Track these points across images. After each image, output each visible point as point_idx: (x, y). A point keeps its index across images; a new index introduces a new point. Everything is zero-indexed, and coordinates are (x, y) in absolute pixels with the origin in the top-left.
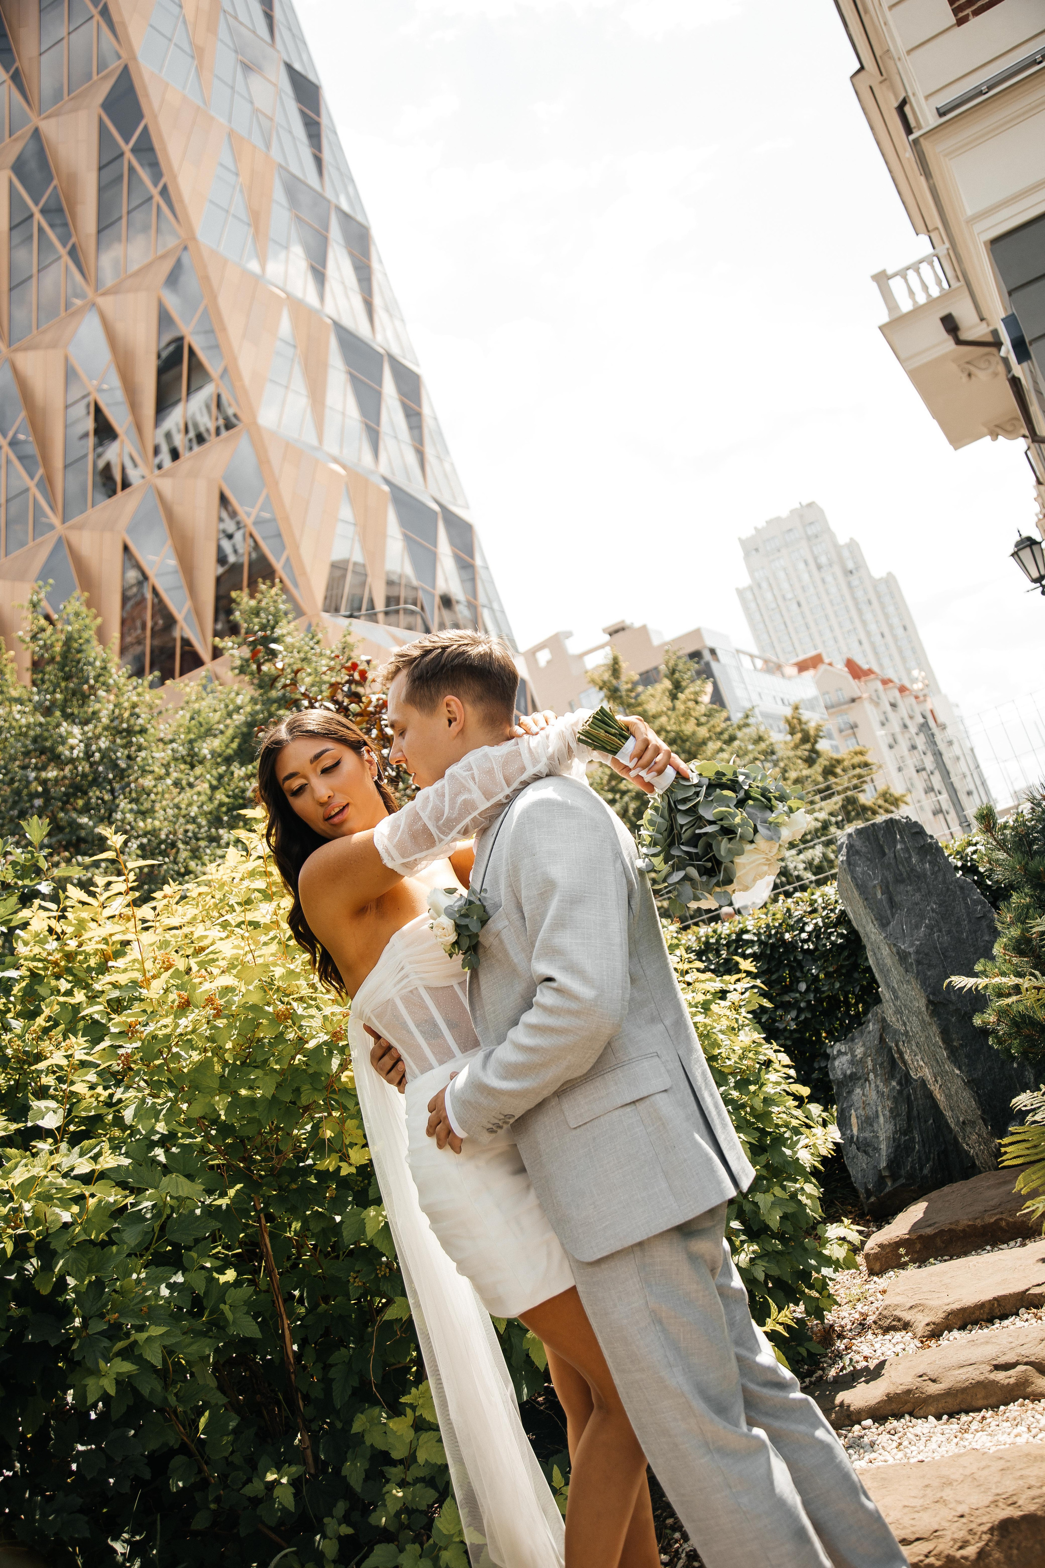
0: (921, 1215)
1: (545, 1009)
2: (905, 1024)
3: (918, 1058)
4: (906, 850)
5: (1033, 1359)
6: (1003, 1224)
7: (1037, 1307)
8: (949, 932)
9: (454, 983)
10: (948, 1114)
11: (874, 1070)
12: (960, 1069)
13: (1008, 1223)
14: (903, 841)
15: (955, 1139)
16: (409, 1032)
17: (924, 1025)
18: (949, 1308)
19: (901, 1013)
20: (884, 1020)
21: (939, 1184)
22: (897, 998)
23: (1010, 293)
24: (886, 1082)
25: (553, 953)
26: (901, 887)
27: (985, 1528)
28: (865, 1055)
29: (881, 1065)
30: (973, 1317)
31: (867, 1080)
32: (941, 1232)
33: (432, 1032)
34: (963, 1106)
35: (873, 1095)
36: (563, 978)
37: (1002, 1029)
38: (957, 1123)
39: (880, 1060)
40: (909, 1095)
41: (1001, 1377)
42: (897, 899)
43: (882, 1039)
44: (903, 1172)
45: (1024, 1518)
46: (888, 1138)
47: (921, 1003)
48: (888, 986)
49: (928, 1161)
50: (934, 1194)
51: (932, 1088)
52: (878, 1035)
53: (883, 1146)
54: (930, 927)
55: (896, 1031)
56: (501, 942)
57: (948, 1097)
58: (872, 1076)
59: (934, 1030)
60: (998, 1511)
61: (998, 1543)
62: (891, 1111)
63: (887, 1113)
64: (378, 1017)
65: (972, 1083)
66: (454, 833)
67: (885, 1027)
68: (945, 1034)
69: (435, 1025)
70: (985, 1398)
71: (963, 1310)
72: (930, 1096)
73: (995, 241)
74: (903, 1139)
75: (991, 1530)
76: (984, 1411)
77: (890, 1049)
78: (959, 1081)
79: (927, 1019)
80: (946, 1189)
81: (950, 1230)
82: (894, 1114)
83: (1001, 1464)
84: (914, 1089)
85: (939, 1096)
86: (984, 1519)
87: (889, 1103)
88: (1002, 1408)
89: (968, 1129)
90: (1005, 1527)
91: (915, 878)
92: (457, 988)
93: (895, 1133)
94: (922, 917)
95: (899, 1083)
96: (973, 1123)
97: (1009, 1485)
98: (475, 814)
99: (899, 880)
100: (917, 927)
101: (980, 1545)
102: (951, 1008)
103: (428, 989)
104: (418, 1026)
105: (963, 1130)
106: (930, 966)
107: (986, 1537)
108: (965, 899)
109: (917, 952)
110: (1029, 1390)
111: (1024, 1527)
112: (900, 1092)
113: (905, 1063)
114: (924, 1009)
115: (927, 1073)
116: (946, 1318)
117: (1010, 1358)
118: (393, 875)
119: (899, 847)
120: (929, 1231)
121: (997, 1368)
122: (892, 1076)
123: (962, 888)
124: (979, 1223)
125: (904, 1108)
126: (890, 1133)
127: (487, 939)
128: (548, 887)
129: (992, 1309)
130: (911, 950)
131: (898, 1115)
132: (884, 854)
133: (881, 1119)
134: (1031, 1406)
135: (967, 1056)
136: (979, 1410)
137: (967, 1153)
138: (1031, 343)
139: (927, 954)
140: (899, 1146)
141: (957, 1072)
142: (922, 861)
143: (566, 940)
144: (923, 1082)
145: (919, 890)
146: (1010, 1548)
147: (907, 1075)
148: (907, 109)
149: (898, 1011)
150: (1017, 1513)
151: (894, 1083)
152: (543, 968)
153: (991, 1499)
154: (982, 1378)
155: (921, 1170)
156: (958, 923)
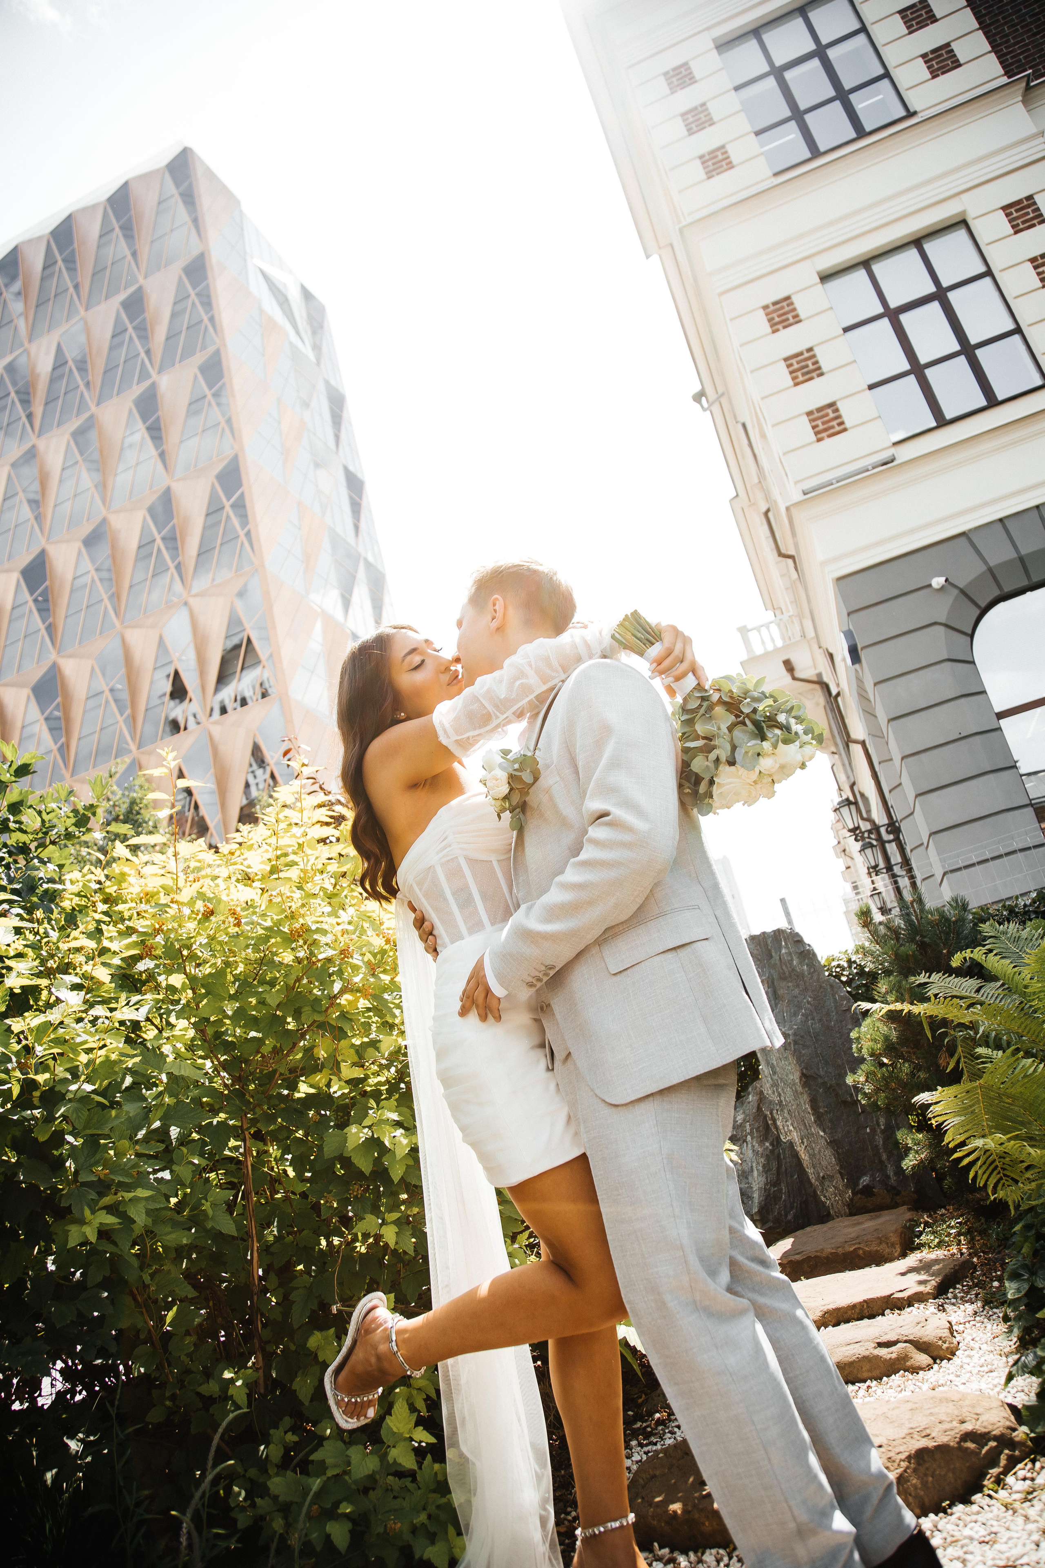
0: (789, 1247)
1: (595, 842)
2: (779, 1095)
3: (789, 1123)
4: (790, 954)
5: (911, 1337)
6: (861, 1252)
7: (900, 1309)
8: (820, 1020)
9: (493, 858)
10: (810, 1171)
11: (751, 1133)
12: (824, 1131)
13: (864, 1252)
14: (787, 947)
15: (815, 1192)
16: (445, 899)
17: (796, 1094)
18: (825, 1309)
19: (777, 1086)
20: (761, 1092)
21: (803, 1227)
22: (775, 1073)
23: (849, 614)
24: (761, 1143)
25: (609, 790)
26: (783, 984)
27: (903, 1456)
28: (745, 1121)
29: (758, 1129)
30: (846, 1316)
31: (745, 1141)
32: (809, 1258)
33: (466, 902)
34: (824, 1163)
35: (750, 1153)
36: (617, 812)
37: (868, 1088)
38: (817, 1179)
39: (757, 1125)
40: (779, 1154)
41: (883, 1352)
42: (781, 992)
43: (759, 1108)
44: (771, 1217)
45: (939, 1448)
46: (760, 1189)
47: (795, 1076)
48: (768, 1063)
49: (792, 1208)
50: (798, 1233)
51: (798, 1149)
52: (756, 1105)
53: (756, 1195)
54: (805, 1016)
55: (771, 1102)
56: (551, 798)
57: (812, 1156)
58: (749, 1138)
59: (806, 1097)
60: (913, 1442)
61: (915, 1470)
62: (764, 1166)
63: (760, 1168)
64: (420, 884)
65: (833, 1143)
66: (509, 713)
67: (762, 1098)
68: (813, 1102)
69: (470, 894)
70: (870, 1371)
71: (837, 1310)
72: (796, 1155)
73: (839, 579)
74: (773, 1189)
75: (909, 1458)
76: (868, 1383)
77: (766, 1116)
78: (823, 1141)
79: (800, 1089)
80: (808, 1229)
81: (816, 1257)
82: (766, 1169)
83: (909, 1406)
84: (784, 1150)
85: (804, 1156)
86: (902, 1449)
87: (762, 1160)
88: (885, 1379)
89: (827, 1183)
90: (921, 1457)
91: (794, 976)
92: (496, 865)
93: (766, 1184)
94: (799, 1007)
95: (772, 1144)
96: (831, 1178)
97: (921, 1421)
98: (532, 697)
99: (783, 978)
100: (795, 1014)
101: (900, 1471)
102: (820, 1081)
103: (468, 860)
104: (453, 894)
105: (822, 1184)
106: (805, 1046)
107: (904, 1464)
108: (833, 995)
109: (795, 1034)
110: (908, 1364)
111: (938, 1456)
112: (772, 1151)
113: (777, 1128)
114: (797, 1081)
115: (795, 1136)
116: (823, 1316)
117: (892, 1337)
118: (446, 753)
119: (783, 951)
120: (798, 1257)
121: (880, 1345)
122: (766, 1139)
123: (832, 986)
124: (840, 1251)
125: (774, 1165)
126: (762, 1185)
127: (535, 797)
128: (605, 731)
129: (862, 1310)
130: (790, 1032)
131: (770, 1170)
132: (771, 957)
133: (755, 1173)
134: (910, 1376)
135: (831, 1121)
136: (865, 1381)
137: (824, 1203)
138: (862, 649)
139: (802, 1037)
140: (769, 1195)
141: (822, 1133)
142: (801, 963)
143: (620, 778)
144: (791, 1144)
145: (798, 986)
146: (926, 1475)
147: (778, 1138)
148: (770, 515)
149: (775, 1085)
150: (931, 1444)
151: (767, 1144)
152: (596, 805)
153: (906, 1431)
154: (867, 1353)
155: (786, 1216)
156: (828, 1014)
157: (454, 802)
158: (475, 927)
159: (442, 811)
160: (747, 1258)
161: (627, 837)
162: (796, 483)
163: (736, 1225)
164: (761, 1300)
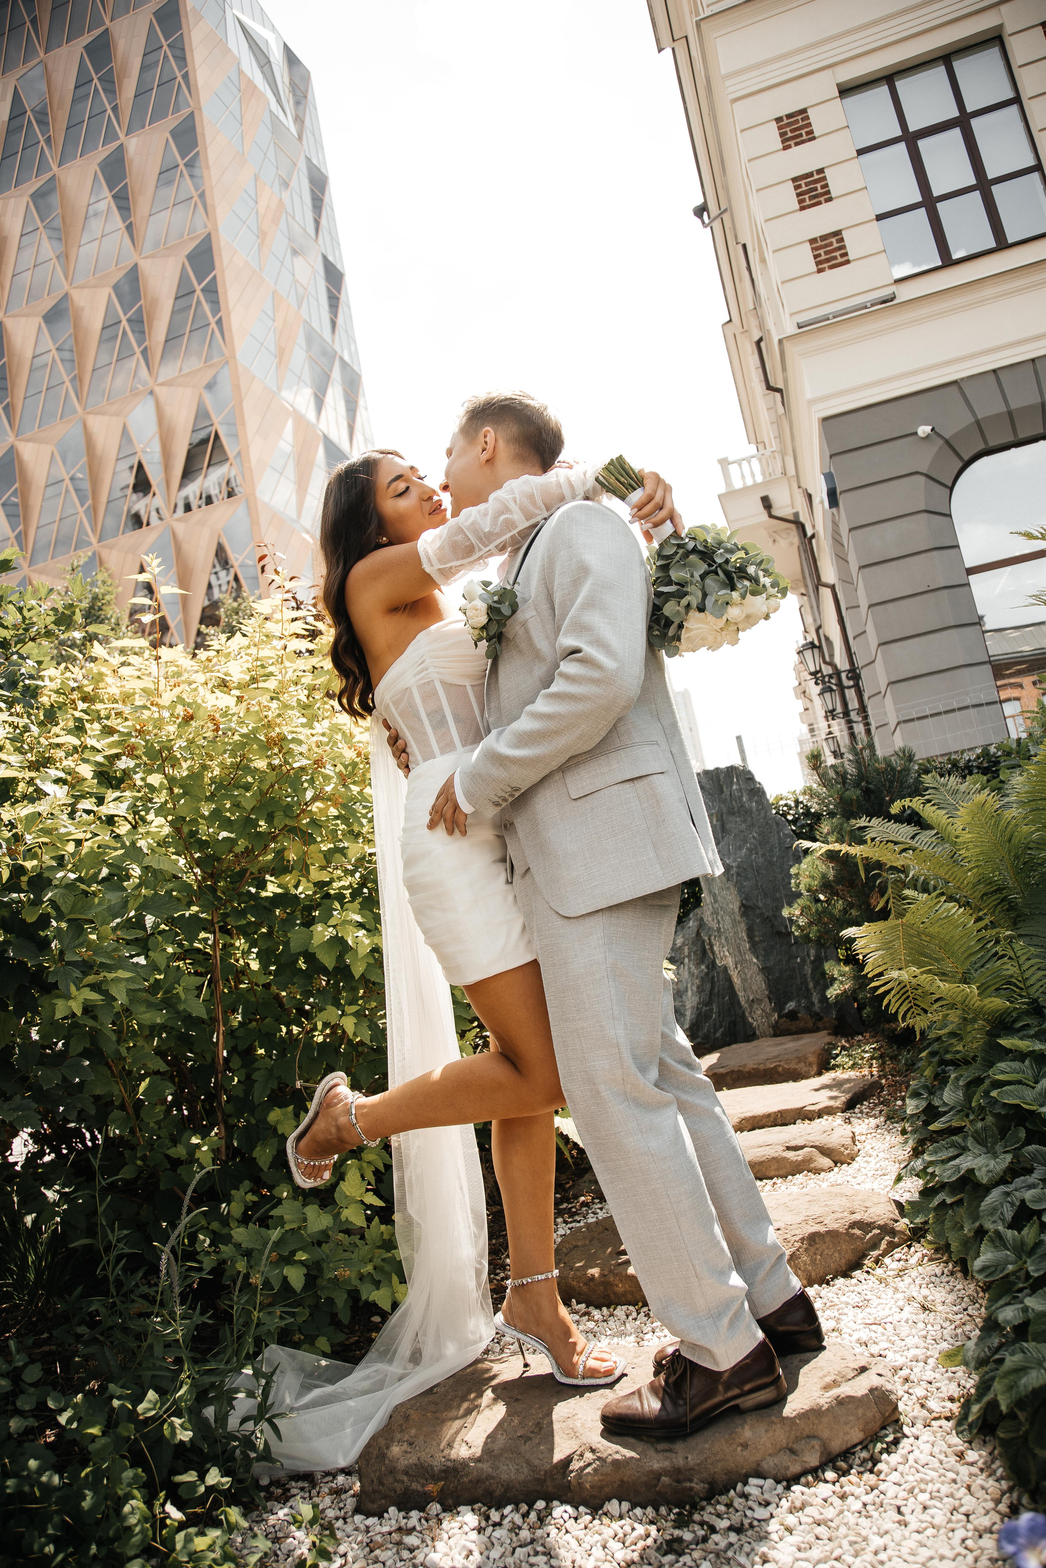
0: (715, 1061)
1: (567, 677)
2: (719, 922)
3: (725, 949)
4: (740, 790)
5: (817, 1144)
6: (780, 1069)
7: (810, 1120)
8: (763, 855)
9: (467, 683)
10: (741, 994)
11: (689, 956)
12: (757, 958)
13: (784, 1069)
14: (738, 783)
15: (744, 1013)
16: (420, 720)
17: (734, 923)
18: (743, 1116)
19: (717, 914)
20: (702, 919)
21: (729, 1044)
22: (716, 901)
23: (831, 457)
24: (698, 965)
25: (581, 628)
26: (732, 818)
27: (797, 1238)
28: (683, 944)
29: (695, 953)
30: (761, 1123)
31: (682, 963)
32: (732, 1071)
33: (439, 723)
34: (754, 988)
35: (686, 974)
36: (589, 650)
37: (802, 922)
38: (747, 1001)
39: (695, 949)
40: (713, 977)
41: (791, 1155)
42: (728, 826)
43: (698, 934)
44: (700, 1034)
45: (829, 1232)
46: (693, 1007)
47: (735, 906)
48: (710, 892)
49: (721, 1026)
50: (724, 1049)
51: (732, 973)
52: (695, 930)
53: (688, 1013)
54: (750, 850)
55: (709, 929)
56: (527, 631)
57: (744, 980)
58: (686, 960)
59: (743, 926)
60: (808, 1227)
61: (806, 1249)
62: (698, 987)
63: (695, 989)
64: (396, 703)
65: (765, 970)
66: (492, 546)
67: (702, 924)
68: (750, 932)
69: (444, 716)
70: (777, 1170)
71: (754, 1117)
72: (729, 979)
73: (825, 419)
74: (704, 1009)
75: (803, 1239)
76: (775, 1180)
77: (703, 941)
78: (755, 968)
79: (738, 918)
80: (734, 1046)
81: (739, 1071)
82: (700, 990)
83: (808, 1198)
84: (718, 973)
85: (736, 980)
86: (797, 1232)
87: (697, 981)
88: (790, 1177)
89: (755, 1006)
90: (813, 1239)
91: (744, 812)
92: (469, 689)
93: (699, 1003)
94: (745, 841)
95: (707, 967)
96: (760, 1001)
97: (817, 1210)
98: (515, 532)
99: (731, 812)
100: (740, 848)
101: (793, 1250)
102: (758, 911)
103: (443, 683)
104: (428, 715)
105: (751, 1006)
106: (746, 879)
107: (797, 1245)
108: (778, 833)
109: (738, 867)
110: (812, 1165)
111: (827, 1239)
112: (707, 974)
113: (713, 953)
114: (737, 910)
115: (730, 962)
116: (740, 1122)
117: (800, 1143)
118: (428, 581)
119: (734, 787)
120: (723, 1071)
121: (789, 1148)
122: (702, 962)
123: (777, 824)
124: (762, 1067)
125: (708, 986)
126: (695, 1004)
127: (513, 629)
128: (583, 571)
129: (775, 1119)
130: (734, 864)
131: (703, 991)
132: (722, 792)
133: (690, 993)
134: (813, 1176)
135: (765, 949)
136: (771, 1178)
137: (751, 1024)
138: (841, 493)
139: (745, 869)
140: (700, 1014)
141: (755, 960)
142: (750, 800)
143: (594, 618)
144: (725, 969)
145: (745, 821)
146: (815, 1254)
147: (714, 962)
148: (763, 344)
149: (715, 912)
150: (822, 1229)
151: (703, 967)
152: (568, 641)
153: (803, 1218)
154: (776, 1155)
155: (715, 1033)
156: (771, 850)
157: (433, 627)
158: (447, 747)
159: (421, 636)
160: (675, 1060)
161: (596, 674)
162: (792, 315)
163: (667, 1031)
164: (684, 1097)
